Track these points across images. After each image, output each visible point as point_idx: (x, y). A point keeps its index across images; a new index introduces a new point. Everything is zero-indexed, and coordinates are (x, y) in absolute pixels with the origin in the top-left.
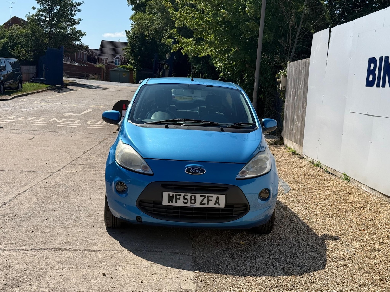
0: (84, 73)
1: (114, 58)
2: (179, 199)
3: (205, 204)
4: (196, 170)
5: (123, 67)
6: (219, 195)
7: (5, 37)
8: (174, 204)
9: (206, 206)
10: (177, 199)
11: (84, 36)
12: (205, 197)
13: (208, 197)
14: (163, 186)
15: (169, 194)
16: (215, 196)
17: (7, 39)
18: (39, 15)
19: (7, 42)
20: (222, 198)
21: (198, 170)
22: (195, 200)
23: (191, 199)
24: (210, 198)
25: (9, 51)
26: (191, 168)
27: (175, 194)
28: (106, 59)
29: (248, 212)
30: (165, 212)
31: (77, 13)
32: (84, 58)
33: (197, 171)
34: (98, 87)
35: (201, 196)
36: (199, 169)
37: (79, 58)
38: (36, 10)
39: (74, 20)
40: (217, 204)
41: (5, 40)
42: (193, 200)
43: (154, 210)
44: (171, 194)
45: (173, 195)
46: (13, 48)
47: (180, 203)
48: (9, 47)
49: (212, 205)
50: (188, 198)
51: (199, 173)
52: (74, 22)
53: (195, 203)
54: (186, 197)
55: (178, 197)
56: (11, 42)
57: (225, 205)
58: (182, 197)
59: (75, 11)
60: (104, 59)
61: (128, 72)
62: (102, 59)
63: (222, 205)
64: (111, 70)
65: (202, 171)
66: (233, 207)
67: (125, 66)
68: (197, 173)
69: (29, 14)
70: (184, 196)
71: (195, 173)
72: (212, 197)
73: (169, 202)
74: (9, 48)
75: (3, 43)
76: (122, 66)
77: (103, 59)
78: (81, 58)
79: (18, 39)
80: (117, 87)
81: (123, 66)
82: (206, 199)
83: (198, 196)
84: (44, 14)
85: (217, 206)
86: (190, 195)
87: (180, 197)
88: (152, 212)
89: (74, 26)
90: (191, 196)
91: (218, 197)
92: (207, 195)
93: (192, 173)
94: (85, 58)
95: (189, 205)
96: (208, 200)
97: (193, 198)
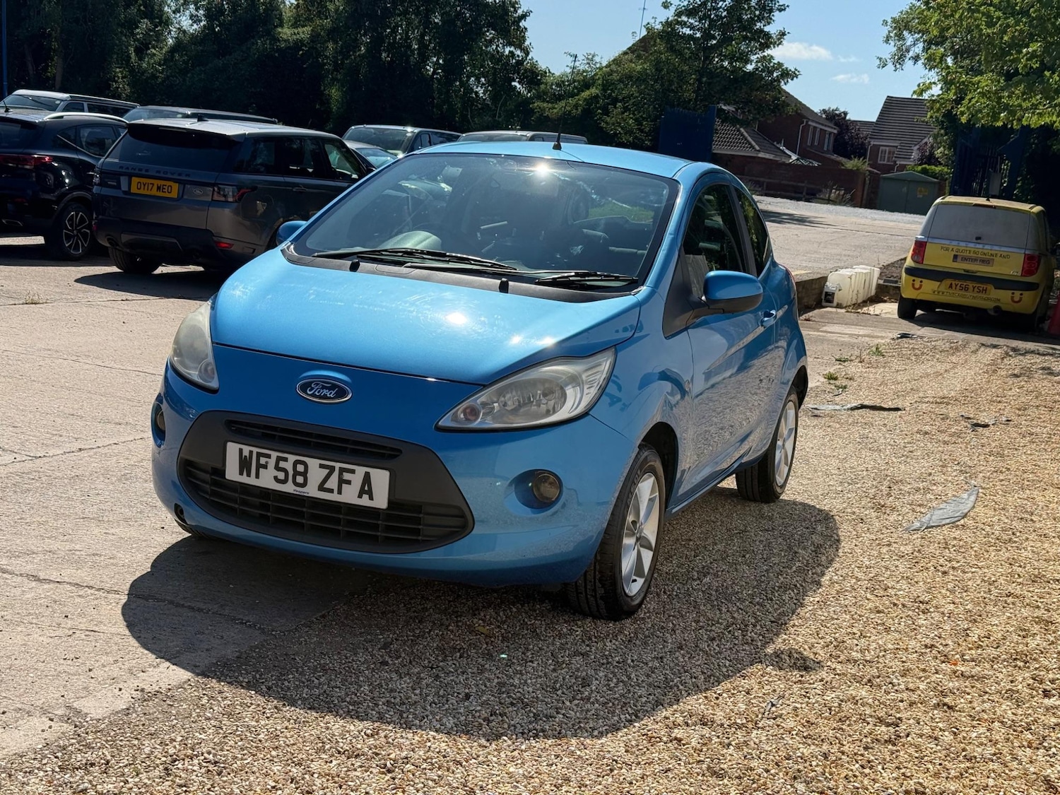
0: (803, 185)
1: (916, 145)
2: (265, 467)
3: (331, 491)
4: (324, 387)
5: (924, 171)
6: (372, 471)
7: (593, 84)
8: (252, 481)
9: (334, 497)
10: (259, 466)
11: (792, 79)
12: (332, 469)
13: (342, 470)
14: (230, 424)
15: (241, 451)
16: (361, 471)
17: (597, 88)
18: (678, 23)
19: (597, 97)
20: (381, 479)
21: (330, 389)
22: (304, 474)
23: (296, 473)
24: (347, 476)
25: (598, 119)
26: (312, 382)
27: (255, 450)
28: (892, 149)
29: (467, 532)
30: (235, 502)
31: (776, 14)
32: (826, 146)
33: (325, 391)
34: (801, 221)
35: (321, 466)
36: (333, 387)
37: (809, 144)
38: (672, 9)
39: (768, 35)
40: (366, 497)
41: (594, 91)
42: (300, 474)
43: (214, 493)
44: (246, 450)
45: (251, 452)
46: (606, 112)
47: (266, 480)
48: (599, 108)
49: (350, 495)
50: (288, 466)
51: (330, 398)
52: (767, 41)
53: (304, 485)
54: (282, 464)
55: (263, 461)
56: (605, 96)
57: (390, 502)
58: (272, 462)
59: (771, 11)
60: (887, 148)
61: (935, 183)
62: (881, 148)
63: (381, 500)
64: (885, 178)
65: (341, 393)
66: (420, 513)
67: (928, 167)
68: (325, 397)
69: (653, 21)
70: (279, 459)
71: (320, 397)
72: (353, 472)
73: (241, 473)
74: (599, 113)
75: (585, 99)
76: (920, 168)
77: (884, 148)
78: (816, 144)
79: (623, 90)
80: (868, 221)
81: (923, 169)
82: (335, 476)
83: (313, 463)
84: (691, 21)
85: (365, 501)
86: (292, 458)
87: (267, 462)
88: (208, 497)
89: (768, 52)
90: (296, 463)
91: (367, 476)
92: (338, 465)
93: (312, 395)
94: (828, 144)
95: (289, 488)
96: (342, 482)
97: (300, 468)
